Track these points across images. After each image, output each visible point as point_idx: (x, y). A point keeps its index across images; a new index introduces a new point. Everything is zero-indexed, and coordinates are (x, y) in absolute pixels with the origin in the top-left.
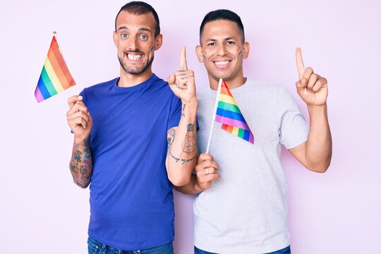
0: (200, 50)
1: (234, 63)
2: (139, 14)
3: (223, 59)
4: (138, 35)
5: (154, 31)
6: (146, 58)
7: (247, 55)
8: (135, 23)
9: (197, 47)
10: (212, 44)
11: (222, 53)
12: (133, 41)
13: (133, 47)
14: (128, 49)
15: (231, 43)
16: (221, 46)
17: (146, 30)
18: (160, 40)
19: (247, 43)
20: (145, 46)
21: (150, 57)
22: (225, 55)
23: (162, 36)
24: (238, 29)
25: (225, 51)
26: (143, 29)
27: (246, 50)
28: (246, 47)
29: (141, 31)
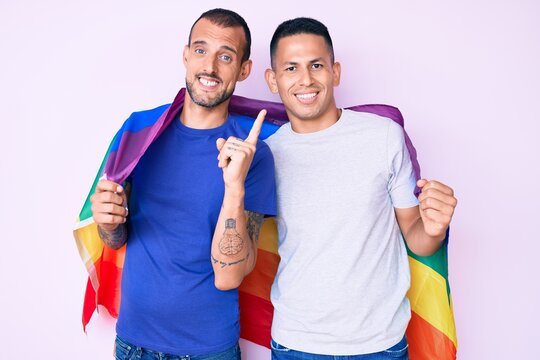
0: (272, 75)
1: (323, 95)
2: (225, 26)
3: (309, 90)
4: (218, 54)
6: (223, 88)
7: (339, 80)
8: (218, 37)
10: (291, 69)
11: (307, 82)
12: (210, 60)
13: (210, 69)
14: (202, 71)
15: (317, 66)
16: (306, 71)
17: (232, 50)
19: (338, 64)
20: (226, 71)
21: (229, 88)
22: (311, 85)
25: (311, 79)
26: (227, 48)
27: (337, 73)
28: (336, 69)
29: (224, 50)
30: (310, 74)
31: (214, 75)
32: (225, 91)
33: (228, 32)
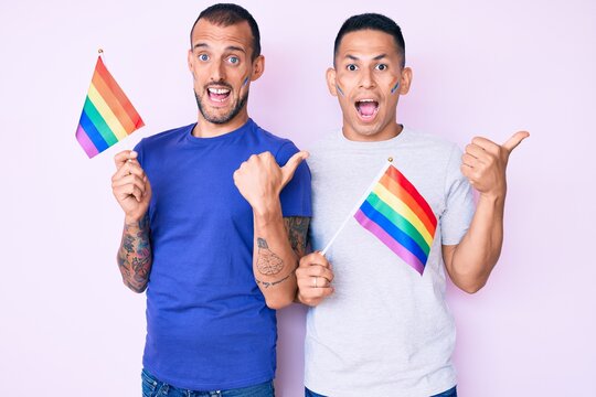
0: (333, 75)
2: (226, 25)
4: (224, 57)
5: (251, 50)
6: (236, 97)
7: (408, 89)
8: (220, 38)
9: (329, 70)
10: (353, 68)
11: (367, 83)
12: (217, 66)
13: (217, 77)
15: (382, 67)
16: (367, 72)
17: (237, 49)
18: (259, 64)
19: (409, 70)
20: (234, 74)
21: (242, 93)
22: (371, 87)
23: (263, 58)
24: (397, 45)
25: (372, 81)
26: (232, 48)
27: (407, 80)
28: (406, 75)
29: (229, 51)
33: (231, 30)
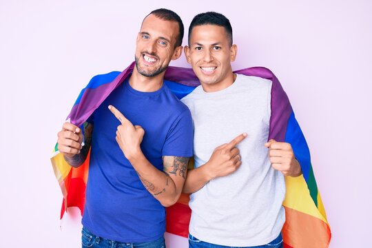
1: (220, 69)
3: (209, 65)
7: (235, 57)
11: (208, 59)
12: (152, 43)
13: (150, 50)
14: (145, 50)
15: (217, 48)
16: (208, 51)
17: (166, 39)
18: (179, 51)
19: (235, 46)
22: (211, 62)
24: (226, 33)
25: (211, 57)
26: (162, 38)
27: (234, 52)
28: (233, 50)
30: (210, 53)
31: (153, 54)
32: (161, 66)
